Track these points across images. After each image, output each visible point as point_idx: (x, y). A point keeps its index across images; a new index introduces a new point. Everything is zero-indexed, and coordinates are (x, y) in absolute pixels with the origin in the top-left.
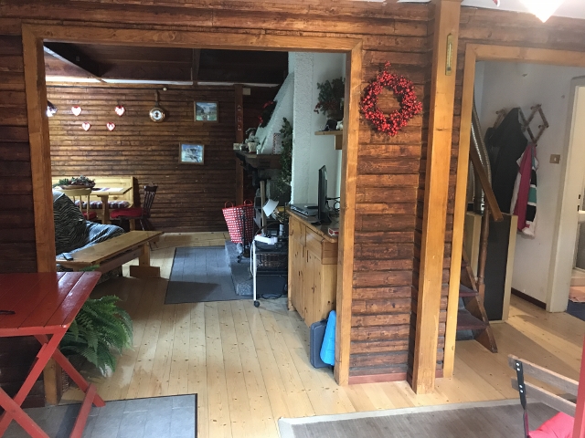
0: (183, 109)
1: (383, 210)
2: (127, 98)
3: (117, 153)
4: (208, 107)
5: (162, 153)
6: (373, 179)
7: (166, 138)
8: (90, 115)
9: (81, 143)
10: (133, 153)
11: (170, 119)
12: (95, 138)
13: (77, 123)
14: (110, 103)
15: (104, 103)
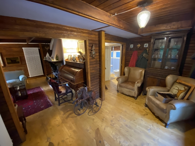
1: (94, 71)
6: (92, 66)
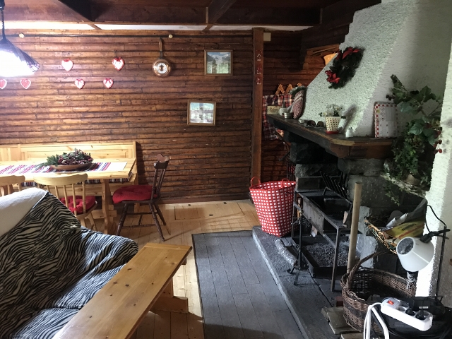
0: (192, 60)
2: (127, 48)
3: (117, 114)
4: (220, 57)
5: (168, 113)
7: (172, 96)
8: (83, 70)
9: (75, 103)
10: (135, 114)
11: (177, 73)
12: (90, 97)
13: (69, 79)
14: (106, 54)
15: (100, 54)
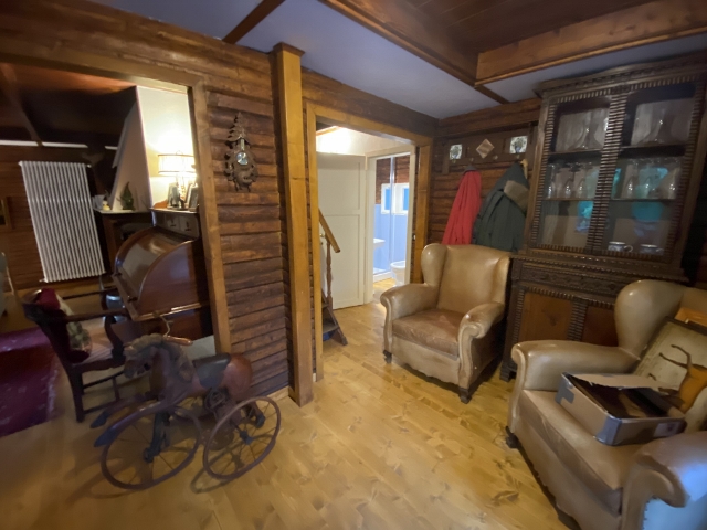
1: (252, 256)
